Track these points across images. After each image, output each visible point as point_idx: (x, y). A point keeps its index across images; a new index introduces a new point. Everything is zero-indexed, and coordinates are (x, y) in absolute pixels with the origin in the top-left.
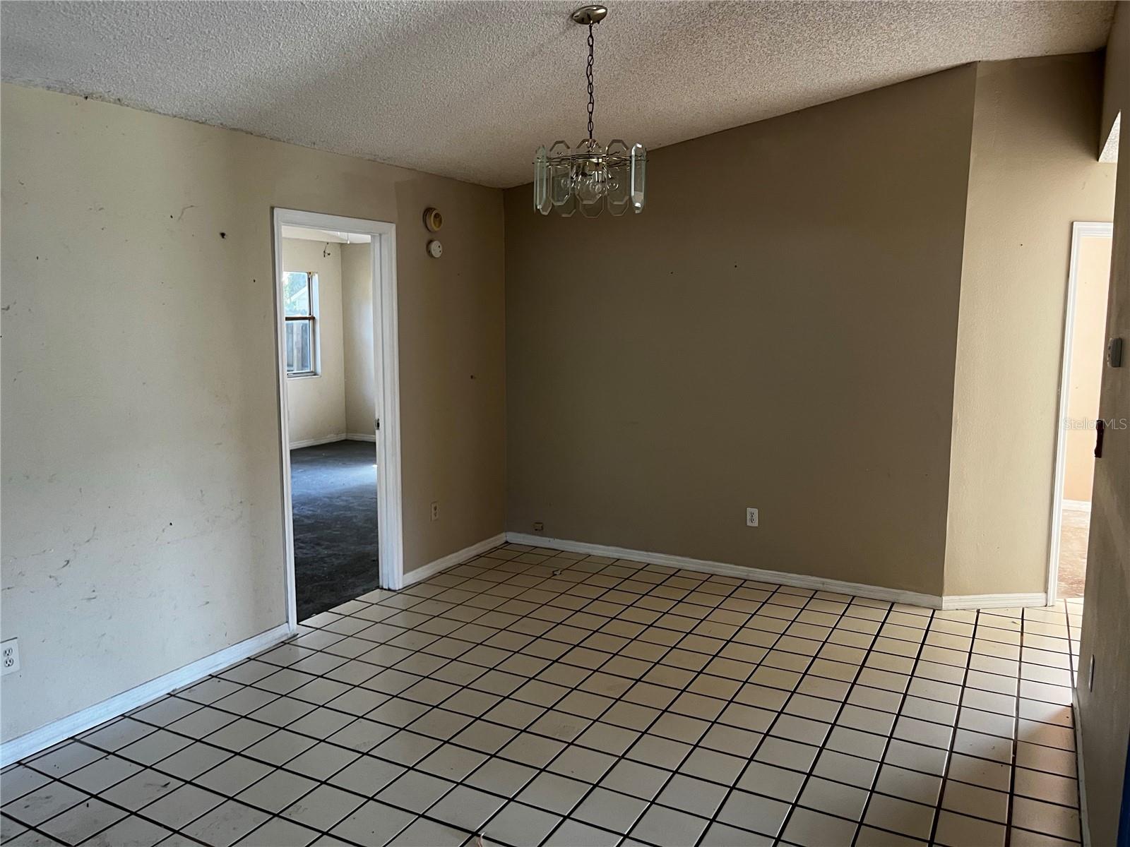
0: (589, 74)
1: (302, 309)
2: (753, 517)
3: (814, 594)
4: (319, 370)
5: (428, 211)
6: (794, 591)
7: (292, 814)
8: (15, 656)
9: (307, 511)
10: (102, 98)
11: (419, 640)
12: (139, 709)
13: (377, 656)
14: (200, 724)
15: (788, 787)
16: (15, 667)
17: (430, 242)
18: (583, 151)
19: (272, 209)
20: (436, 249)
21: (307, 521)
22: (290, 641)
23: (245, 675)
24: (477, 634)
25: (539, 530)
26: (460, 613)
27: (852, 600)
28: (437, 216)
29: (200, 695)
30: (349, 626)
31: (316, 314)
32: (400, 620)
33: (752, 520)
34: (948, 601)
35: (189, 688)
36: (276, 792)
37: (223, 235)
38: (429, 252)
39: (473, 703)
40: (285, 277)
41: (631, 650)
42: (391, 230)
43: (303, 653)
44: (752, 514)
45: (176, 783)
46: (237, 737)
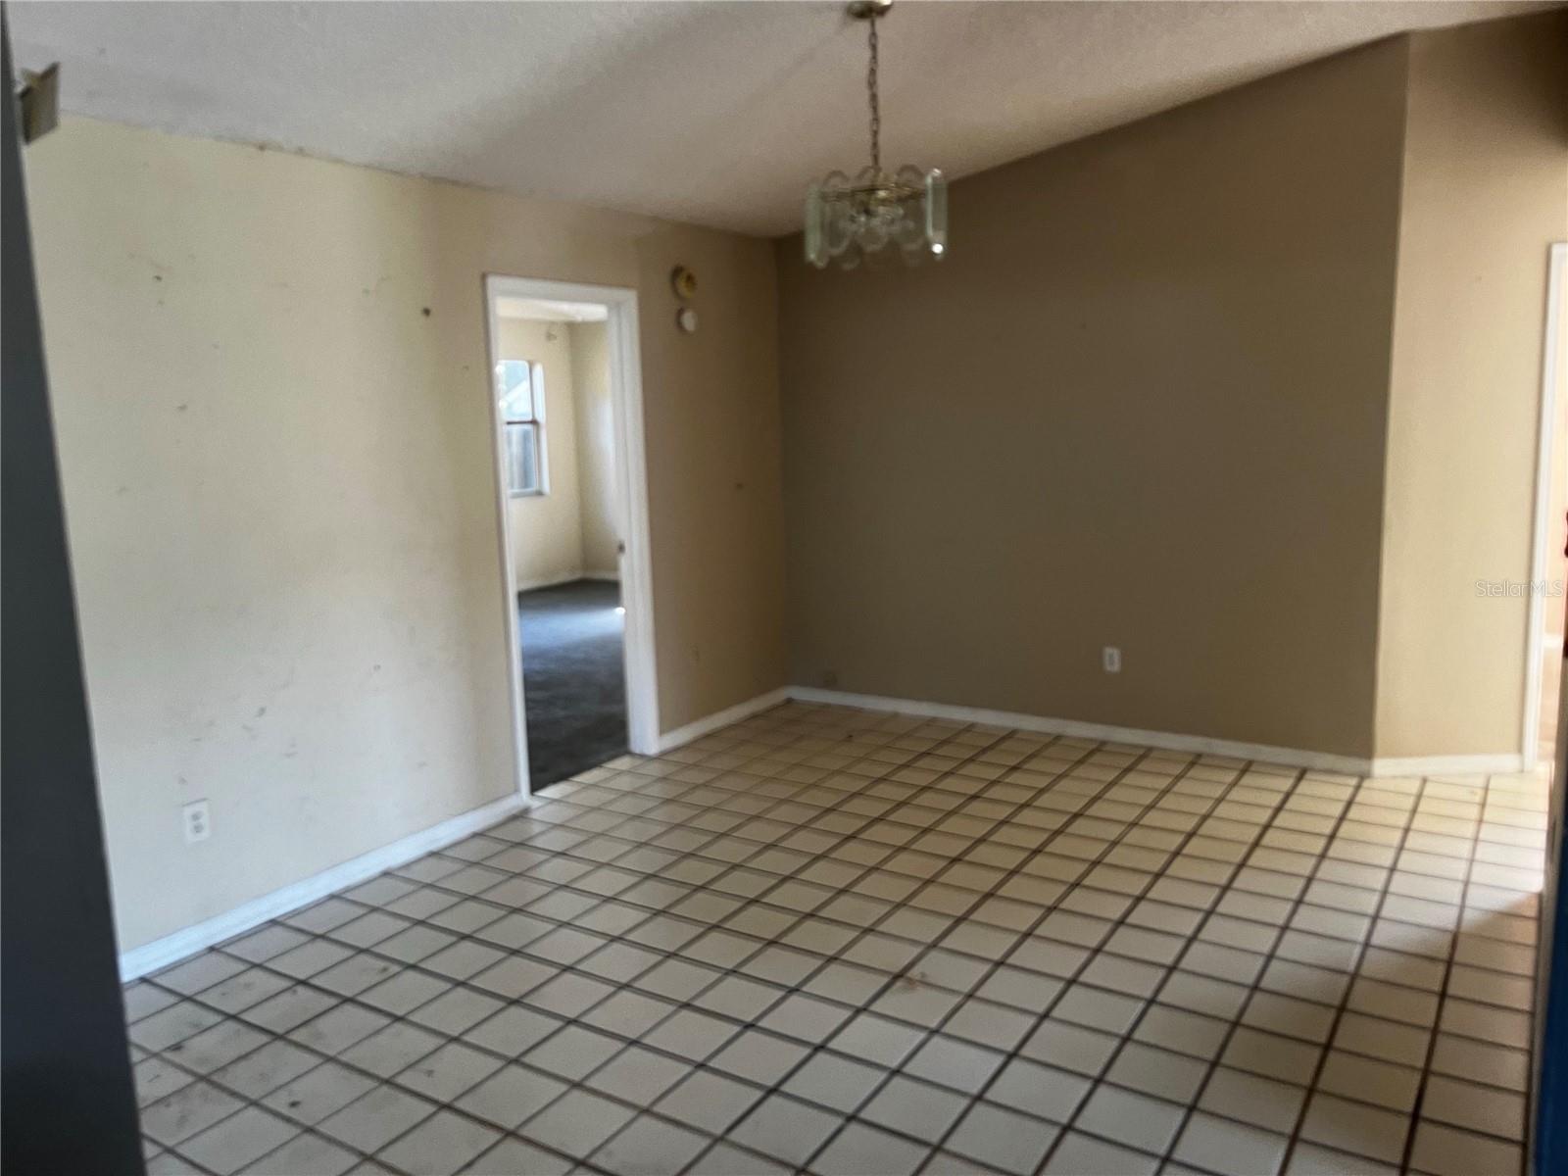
0: (872, 83)
1: (522, 411)
2: (1113, 659)
3: (1196, 760)
4: (546, 488)
5: (677, 272)
6: (1168, 756)
7: (533, 1000)
8: (204, 821)
9: (536, 666)
10: (280, 149)
11: (679, 814)
12: (348, 889)
13: (630, 832)
14: (421, 905)
15: (1144, 982)
16: (205, 834)
17: (680, 312)
18: (866, 182)
19: (484, 277)
20: (689, 321)
21: (539, 678)
22: (522, 815)
23: (472, 852)
24: (750, 806)
25: (830, 683)
26: (731, 783)
27: (1247, 767)
28: (690, 279)
29: (421, 874)
30: (593, 798)
31: (541, 417)
32: (656, 790)
33: (1112, 663)
34: (1381, 766)
35: (407, 866)
36: (514, 977)
37: (427, 312)
38: (679, 325)
39: (746, 884)
40: (500, 369)
41: (950, 825)
42: (630, 299)
43: (537, 828)
44: (1111, 656)
45: (395, 968)
46: (465, 919)
